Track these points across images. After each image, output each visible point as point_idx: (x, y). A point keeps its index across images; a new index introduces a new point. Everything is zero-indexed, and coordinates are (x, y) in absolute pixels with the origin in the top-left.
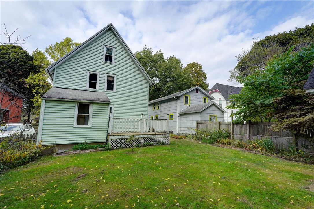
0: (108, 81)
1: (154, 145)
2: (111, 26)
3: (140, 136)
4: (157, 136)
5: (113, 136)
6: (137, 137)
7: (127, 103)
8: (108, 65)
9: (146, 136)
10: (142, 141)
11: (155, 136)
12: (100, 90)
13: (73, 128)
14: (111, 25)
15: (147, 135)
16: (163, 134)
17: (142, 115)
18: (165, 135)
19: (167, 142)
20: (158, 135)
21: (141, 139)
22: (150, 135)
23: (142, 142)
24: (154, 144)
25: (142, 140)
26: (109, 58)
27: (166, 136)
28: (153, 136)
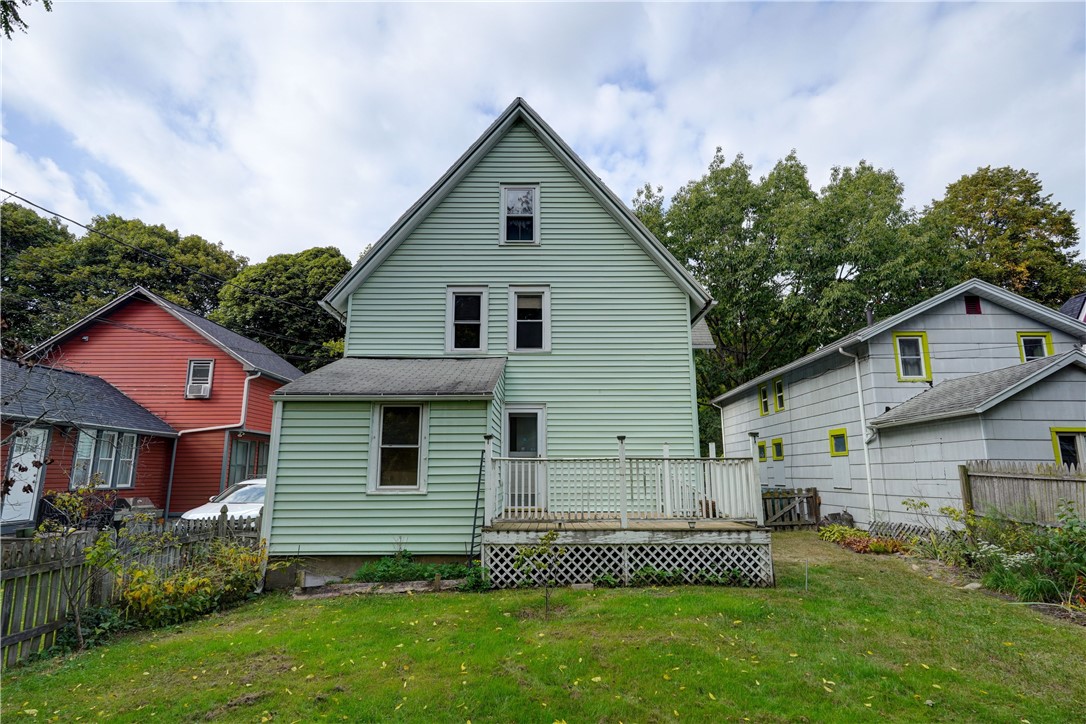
0: (522, 313)
1: (686, 582)
2: (520, 108)
3: (612, 536)
4: (698, 539)
5: (498, 532)
6: (600, 539)
7: (597, 393)
8: (520, 252)
9: (641, 538)
10: (626, 558)
11: (687, 540)
12: (491, 353)
13: (364, 498)
14: (519, 105)
15: (647, 534)
16: (730, 531)
17: (618, 441)
18: (744, 536)
19: (756, 570)
20: (706, 534)
21: (620, 550)
22: (661, 535)
23: (626, 565)
24: (686, 577)
25: (625, 555)
26: (520, 228)
27: (748, 539)
28: (679, 541)
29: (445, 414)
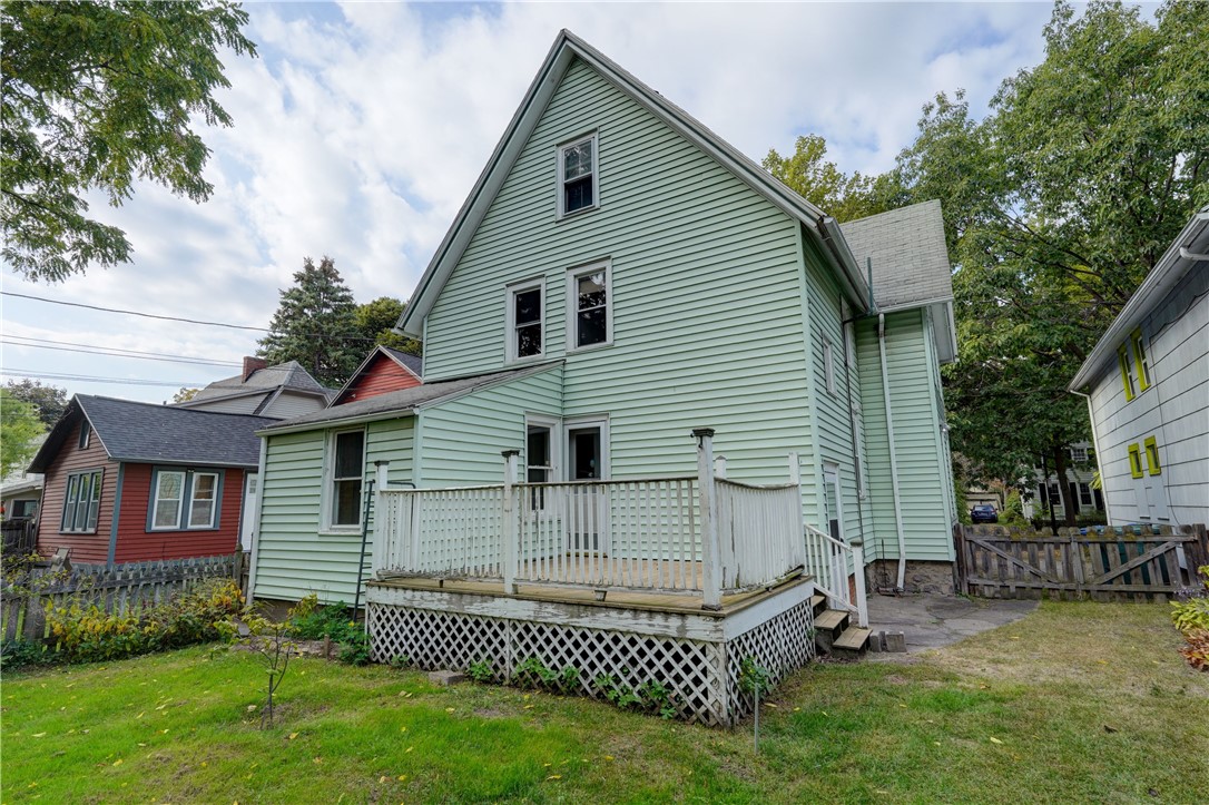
0: (584, 302)
1: (585, 693)
2: (567, 42)
3: (489, 604)
4: (604, 621)
5: (388, 588)
6: (476, 608)
8: (583, 222)
9: (524, 610)
10: (508, 647)
11: (585, 621)
12: (549, 356)
13: (316, 538)
14: (566, 38)
15: (532, 605)
16: (651, 612)
18: (675, 622)
19: (697, 692)
20: (614, 614)
21: (502, 626)
22: (550, 609)
23: (508, 652)
24: (585, 684)
25: (508, 635)
26: (579, 194)
27: (682, 629)
28: (575, 621)
29: (387, 436)
